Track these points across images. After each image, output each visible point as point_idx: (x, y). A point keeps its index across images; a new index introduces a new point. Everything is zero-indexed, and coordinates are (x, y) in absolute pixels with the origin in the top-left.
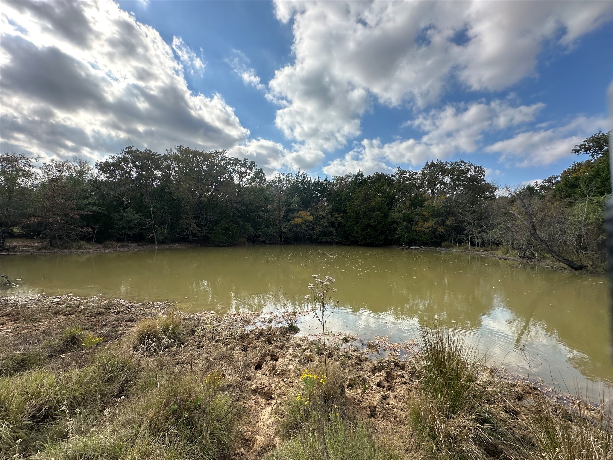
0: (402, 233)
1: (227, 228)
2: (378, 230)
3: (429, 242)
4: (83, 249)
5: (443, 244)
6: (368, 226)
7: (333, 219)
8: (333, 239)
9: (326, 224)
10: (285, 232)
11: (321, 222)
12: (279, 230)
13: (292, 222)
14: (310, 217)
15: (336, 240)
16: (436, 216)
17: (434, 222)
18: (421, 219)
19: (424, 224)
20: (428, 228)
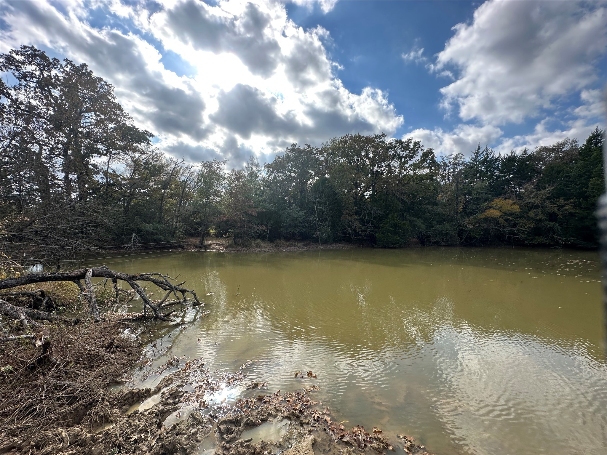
1: (395, 225)
4: (259, 248)
7: (554, 209)
8: (557, 240)
9: (541, 217)
10: (465, 231)
11: (531, 214)
12: (458, 227)
13: (481, 216)
14: (513, 206)
15: (563, 241)
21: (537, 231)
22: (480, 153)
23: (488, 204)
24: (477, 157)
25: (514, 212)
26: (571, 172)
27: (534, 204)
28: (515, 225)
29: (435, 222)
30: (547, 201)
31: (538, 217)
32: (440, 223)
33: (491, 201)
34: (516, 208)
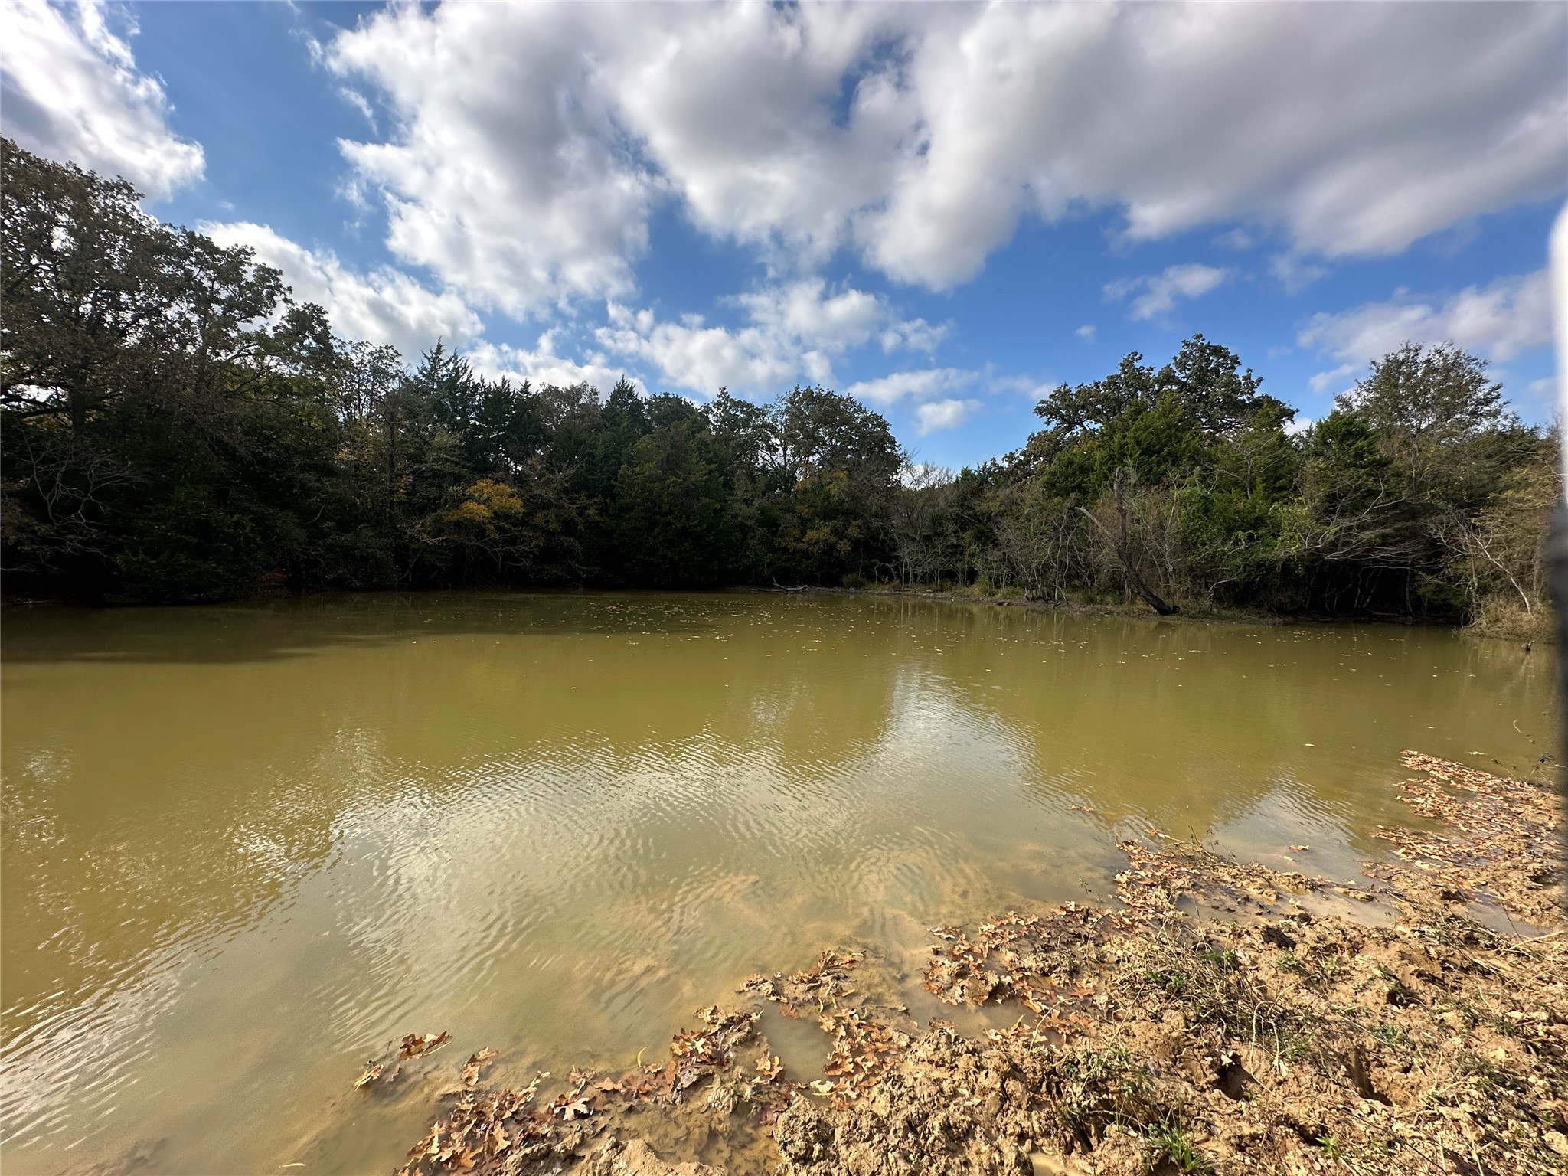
0: (757, 555)
2: (708, 545)
3: (818, 574)
5: (845, 579)
6: (685, 534)
7: (573, 512)
8: (576, 572)
10: (414, 550)
11: (540, 519)
12: (395, 540)
13: (452, 516)
14: (511, 500)
15: (585, 573)
16: (826, 516)
17: (828, 530)
18: (795, 521)
19: (804, 533)
20: (817, 543)
22: (442, 363)
23: (464, 490)
24: (434, 369)
25: (512, 511)
26: (595, 448)
27: (544, 498)
29: (331, 524)
30: (564, 497)
31: (552, 526)
32: (344, 527)
33: (471, 482)
34: (516, 503)
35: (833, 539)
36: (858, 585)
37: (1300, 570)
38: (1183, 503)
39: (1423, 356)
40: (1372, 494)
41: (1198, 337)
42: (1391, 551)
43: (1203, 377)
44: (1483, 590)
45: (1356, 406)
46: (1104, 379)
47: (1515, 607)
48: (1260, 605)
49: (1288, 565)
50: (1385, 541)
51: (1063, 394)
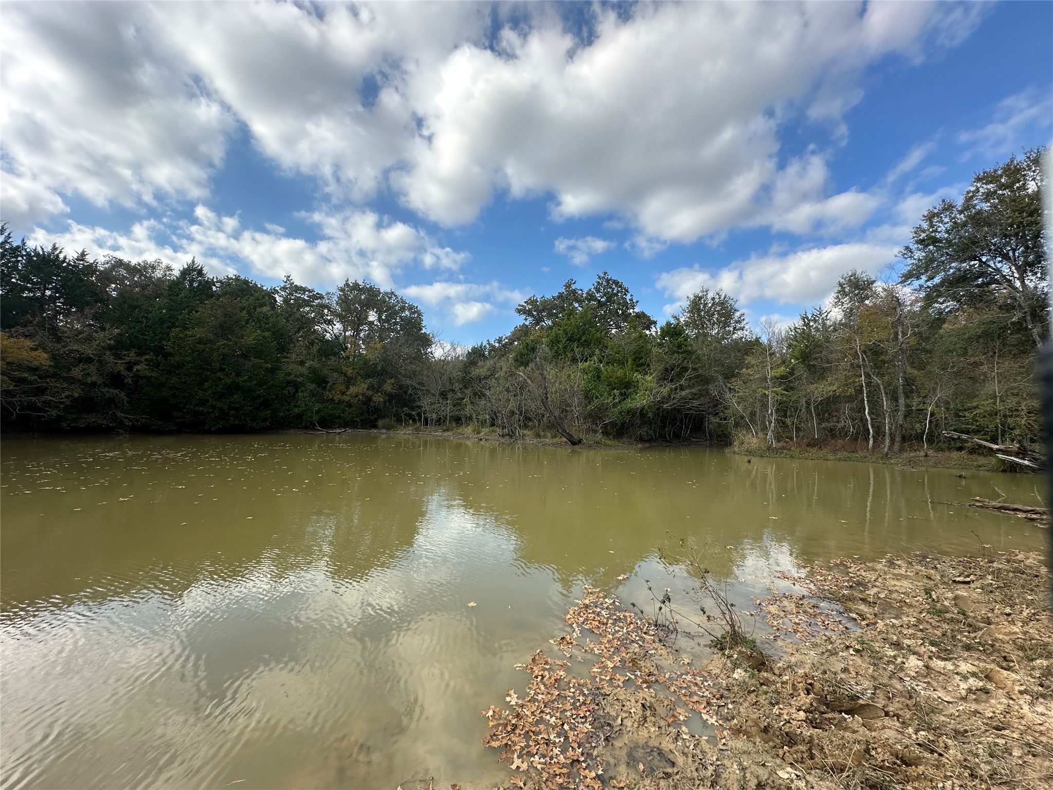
0: (306, 405)
2: (259, 397)
3: (358, 419)
5: (379, 423)
6: (234, 388)
7: (121, 367)
8: (120, 420)
9: (94, 379)
11: (77, 372)
14: (34, 354)
15: (131, 421)
16: (368, 376)
17: (366, 386)
18: (341, 379)
19: (348, 388)
20: (356, 396)
21: (86, 404)
25: (36, 363)
26: (151, 312)
27: (83, 354)
28: (40, 391)
30: (108, 353)
34: (42, 357)
35: (370, 393)
36: (388, 428)
37: (650, 415)
38: (584, 372)
39: (710, 296)
40: (685, 369)
41: (605, 273)
42: (696, 403)
43: (610, 298)
44: (737, 425)
45: (682, 320)
46: (556, 294)
47: (750, 436)
48: (631, 437)
49: (642, 412)
50: (694, 397)
51: (532, 302)
